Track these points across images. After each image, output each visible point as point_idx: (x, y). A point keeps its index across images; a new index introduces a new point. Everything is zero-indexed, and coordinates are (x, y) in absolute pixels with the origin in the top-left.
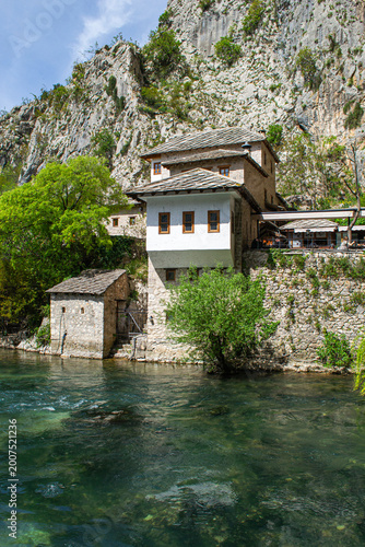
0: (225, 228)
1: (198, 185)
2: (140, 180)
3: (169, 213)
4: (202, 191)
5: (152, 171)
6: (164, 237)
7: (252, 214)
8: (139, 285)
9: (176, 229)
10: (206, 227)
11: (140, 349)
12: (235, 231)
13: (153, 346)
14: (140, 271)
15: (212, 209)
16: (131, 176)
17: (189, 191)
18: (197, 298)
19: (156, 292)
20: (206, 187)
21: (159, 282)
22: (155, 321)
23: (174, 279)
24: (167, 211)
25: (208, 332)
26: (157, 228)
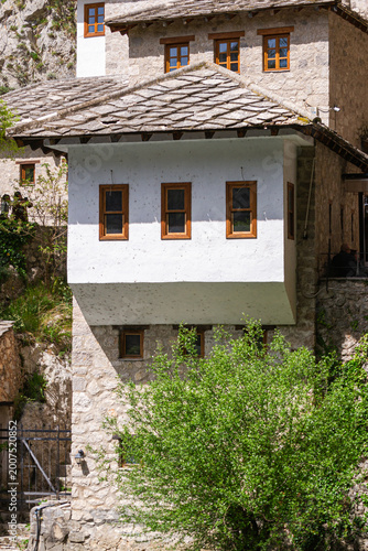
0: (271, 232)
1: (200, 117)
2: (45, 33)
3: (126, 187)
4: (209, 133)
5: (81, 27)
6: (114, 248)
7: (345, 176)
8: (48, 359)
9: (145, 232)
10: (221, 226)
11: (52, 539)
12: (297, 232)
13: (87, 530)
14: (51, 320)
15: (237, 177)
16: (19, 20)
17: (177, 134)
18: (196, 418)
19: (93, 387)
20: (222, 123)
21: (102, 363)
22: (91, 464)
23: (138, 354)
24: (119, 181)
25: (223, 508)
26: (96, 227)
